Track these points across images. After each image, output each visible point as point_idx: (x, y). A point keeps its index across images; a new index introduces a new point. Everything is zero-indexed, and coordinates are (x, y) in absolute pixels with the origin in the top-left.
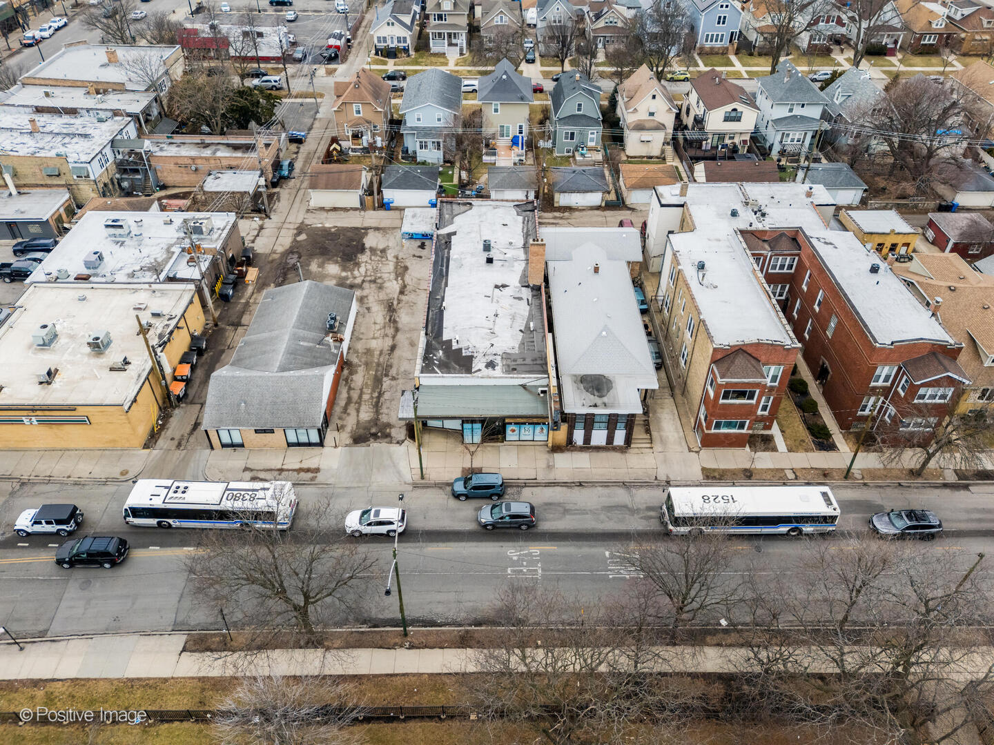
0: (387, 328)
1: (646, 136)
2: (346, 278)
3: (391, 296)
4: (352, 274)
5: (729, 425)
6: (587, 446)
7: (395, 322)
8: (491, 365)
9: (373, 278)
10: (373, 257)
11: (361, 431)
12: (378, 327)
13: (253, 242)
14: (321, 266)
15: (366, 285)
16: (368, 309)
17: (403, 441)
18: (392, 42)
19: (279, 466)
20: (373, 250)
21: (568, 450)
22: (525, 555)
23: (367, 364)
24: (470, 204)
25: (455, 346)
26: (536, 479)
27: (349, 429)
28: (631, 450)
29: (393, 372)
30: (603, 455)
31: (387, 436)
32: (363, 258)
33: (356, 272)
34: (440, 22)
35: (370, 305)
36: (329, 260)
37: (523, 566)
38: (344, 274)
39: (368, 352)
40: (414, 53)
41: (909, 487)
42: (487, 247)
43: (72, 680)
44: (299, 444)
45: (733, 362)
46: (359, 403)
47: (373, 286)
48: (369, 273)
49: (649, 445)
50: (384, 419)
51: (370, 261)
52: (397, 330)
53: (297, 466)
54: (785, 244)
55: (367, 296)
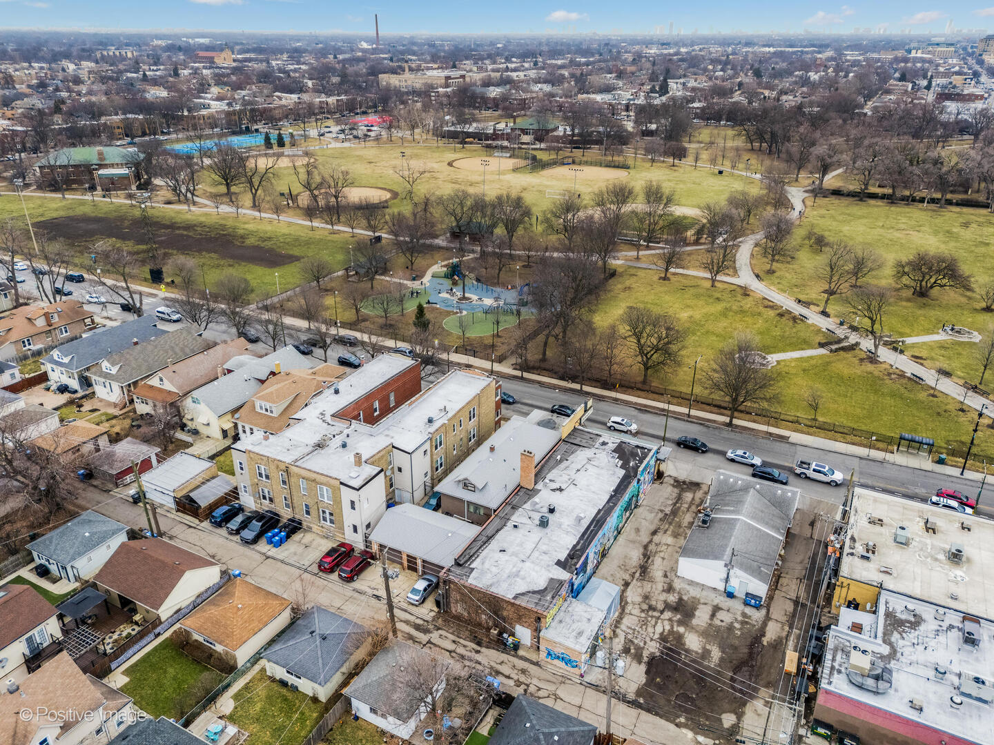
0: (654, 551)
2: (680, 623)
3: (639, 584)
4: (672, 627)
7: (645, 555)
8: (604, 444)
9: (650, 613)
10: (642, 644)
11: (693, 488)
12: (662, 554)
14: (706, 654)
15: (660, 606)
16: (666, 576)
17: (667, 476)
20: (638, 658)
23: (680, 526)
27: (702, 491)
29: (661, 515)
31: (676, 480)
32: (653, 648)
33: (668, 627)
35: (663, 579)
38: (681, 630)
39: (676, 535)
42: (544, 523)
46: (691, 503)
47: (654, 603)
48: (653, 622)
50: (676, 490)
51: (648, 639)
52: (646, 547)
55: (663, 591)
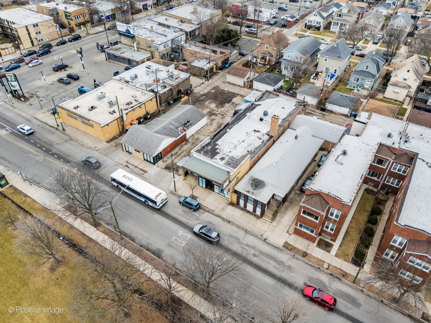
1: (397, 89)
5: (307, 228)
6: (244, 209)
8: (222, 159)
9: (224, 114)
10: (231, 106)
11: (171, 165)
12: (209, 131)
13: (196, 87)
14: (210, 103)
15: (219, 115)
16: (212, 124)
17: (180, 175)
18: (314, 23)
19: (136, 165)
20: (233, 103)
21: (236, 207)
22: (184, 236)
23: (193, 143)
24: (278, 95)
25: (217, 147)
26: (214, 211)
27: (167, 163)
28: (261, 219)
30: (248, 215)
31: (177, 171)
32: (227, 105)
33: (219, 110)
34: (339, 18)
35: (214, 123)
36: (214, 102)
37: (180, 239)
38: (215, 109)
39: (198, 139)
40: (322, 30)
41: (386, 305)
42: (265, 114)
43: (33, 200)
44: (147, 161)
45: (312, 198)
46: (178, 156)
47: (221, 116)
48: (224, 111)
49: (270, 221)
51: (228, 107)
53: (141, 168)
54: (405, 159)
55: (215, 119)
